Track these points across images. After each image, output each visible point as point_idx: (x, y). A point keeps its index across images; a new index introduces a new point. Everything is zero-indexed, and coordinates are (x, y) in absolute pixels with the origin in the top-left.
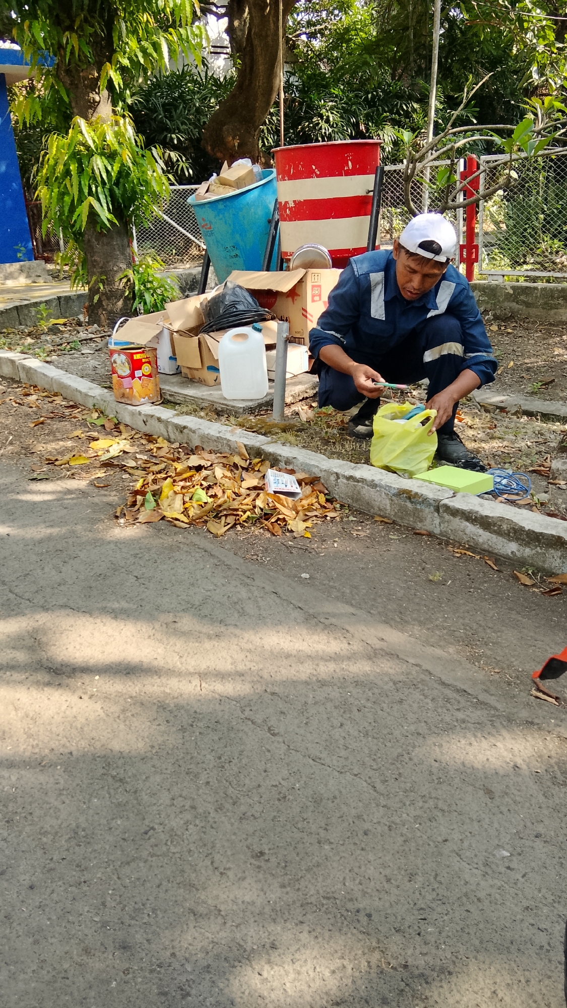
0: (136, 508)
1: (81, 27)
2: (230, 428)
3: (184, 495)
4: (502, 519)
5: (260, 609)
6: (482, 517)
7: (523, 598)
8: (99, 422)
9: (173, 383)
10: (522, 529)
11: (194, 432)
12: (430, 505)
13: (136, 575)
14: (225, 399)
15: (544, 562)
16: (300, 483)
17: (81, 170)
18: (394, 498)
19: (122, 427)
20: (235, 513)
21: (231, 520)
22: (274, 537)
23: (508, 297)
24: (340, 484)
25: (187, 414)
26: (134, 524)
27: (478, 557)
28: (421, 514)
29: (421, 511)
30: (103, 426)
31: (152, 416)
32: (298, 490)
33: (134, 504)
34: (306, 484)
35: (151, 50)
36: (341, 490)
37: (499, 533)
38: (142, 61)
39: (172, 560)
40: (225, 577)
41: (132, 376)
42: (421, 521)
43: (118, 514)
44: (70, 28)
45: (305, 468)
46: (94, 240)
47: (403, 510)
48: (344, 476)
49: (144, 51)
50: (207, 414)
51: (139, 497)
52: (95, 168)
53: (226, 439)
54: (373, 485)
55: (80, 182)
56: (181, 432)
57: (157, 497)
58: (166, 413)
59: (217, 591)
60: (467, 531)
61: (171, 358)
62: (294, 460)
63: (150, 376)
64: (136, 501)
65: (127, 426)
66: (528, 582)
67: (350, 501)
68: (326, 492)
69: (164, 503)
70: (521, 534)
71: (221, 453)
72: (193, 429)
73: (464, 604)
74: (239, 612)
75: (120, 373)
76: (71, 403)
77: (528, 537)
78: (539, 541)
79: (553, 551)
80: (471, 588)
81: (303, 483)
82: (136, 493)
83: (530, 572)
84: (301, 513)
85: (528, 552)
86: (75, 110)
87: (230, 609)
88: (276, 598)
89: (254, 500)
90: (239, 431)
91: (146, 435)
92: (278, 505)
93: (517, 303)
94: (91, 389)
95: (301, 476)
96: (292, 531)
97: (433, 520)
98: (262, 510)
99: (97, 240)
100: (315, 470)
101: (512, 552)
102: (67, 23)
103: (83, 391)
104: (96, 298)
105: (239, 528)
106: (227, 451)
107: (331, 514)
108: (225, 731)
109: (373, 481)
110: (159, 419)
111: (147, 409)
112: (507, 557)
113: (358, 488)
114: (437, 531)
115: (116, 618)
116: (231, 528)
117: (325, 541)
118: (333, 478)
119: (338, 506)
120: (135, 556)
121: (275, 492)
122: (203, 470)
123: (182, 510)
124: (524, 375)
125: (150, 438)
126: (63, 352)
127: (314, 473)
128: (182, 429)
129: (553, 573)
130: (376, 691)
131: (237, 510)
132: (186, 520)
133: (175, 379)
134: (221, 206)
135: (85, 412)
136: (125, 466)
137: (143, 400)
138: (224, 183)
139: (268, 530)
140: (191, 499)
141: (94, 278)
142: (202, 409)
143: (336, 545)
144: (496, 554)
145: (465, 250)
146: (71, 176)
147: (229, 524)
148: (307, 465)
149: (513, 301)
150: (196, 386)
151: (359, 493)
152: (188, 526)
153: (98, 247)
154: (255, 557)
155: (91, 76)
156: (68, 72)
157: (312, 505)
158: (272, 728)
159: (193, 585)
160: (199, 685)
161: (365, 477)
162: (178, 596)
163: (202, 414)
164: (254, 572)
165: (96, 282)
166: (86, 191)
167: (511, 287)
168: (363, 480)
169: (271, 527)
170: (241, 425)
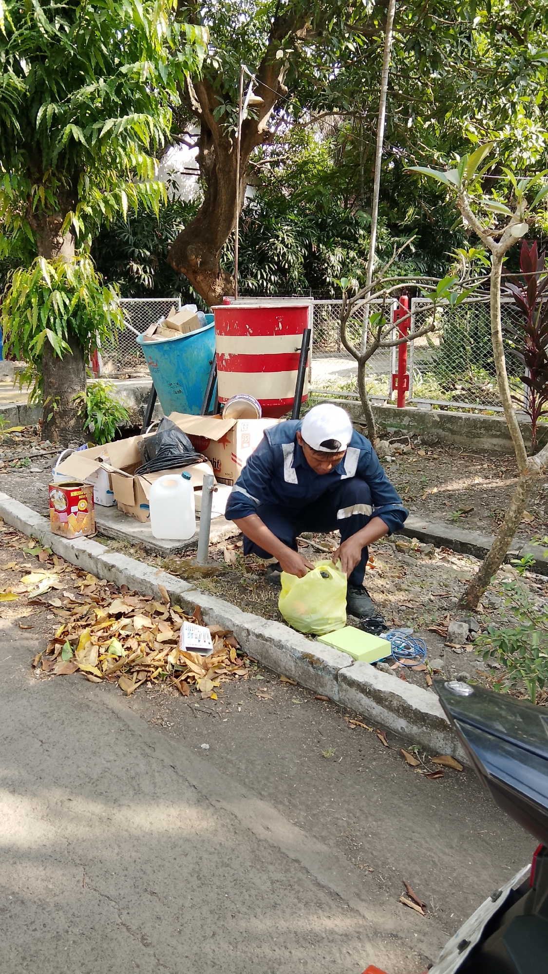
0: (55, 656)
1: (49, 180)
2: (155, 570)
3: (100, 646)
4: (392, 695)
5: (155, 787)
6: (375, 690)
7: (407, 780)
8: (34, 553)
9: (108, 516)
10: (410, 707)
11: (121, 572)
12: (330, 672)
13: (41, 738)
14: (154, 538)
15: (430, 741)
16: (213, 636)
17: (41, 303)
18: (298, 661)
19: (55, 559)
20: (147, 669)
21: (142, 676)
22: (182, 698)
23: (436, 424)
24: (251, 640)
25: (118, 550)
26: (49, 676)
27: (371, 730)
28: (321, 679)
29: (322, 676)
30: (38, 556)
31: (84, 551)
32: (211, 647)
33: (52, 652)
34: (219, 637)
35: (112, 202)
36: (251, 646)
37: (390, 708)
38: (104, 210)
39: (79, 721)
40: (127, 745)
41: (68, 511)
42: (322, 686)
43: (35, 664)
44: (38, 181)
45: (220, 621)
46: (51, 364)
47: (305, 672)
48: (254, 633)
49: (106, 202)
50: (136, 552)
51: (57, 646)
52: (54, 302)
53: (149, 582)
54: (280, 646)
55: (39, 314)
56: (109, 570)
57: (75, 646)
58: (96, 549)
59: (117, 763)
60: (363, 702)
61: (108, 492)
62: (210, 612)
63: (86, 511)
64: (54, 649)
65: (60, 558)
66: (414, 762)
67: (259, 658)
68: (238, 646)
69: (80, 654)
70: (409, 713)
71: (144, 596)
72: (121, 569)
73: (351, 786)
74: (135, 790)
75: (57, 507)
76: (11, 530)
77: (415, 716)
78: (424, 721)
79: (437, 732)
80: (360, 766)
81: (217, 636)
82: (56, 641)
83: (416, 751)
84: (211, 671)
85: (415, 730)
86: (40, 249)
87: (126, 784)
88: (173, 774)
89: (167, 655)
90: (164, 574)
91: (77, 569)
92: (188, 662)
93: (443, 430)
94: (30, 517)
95: (216, 628)
96: (200, 691)
97: (332, 688)
98: (173, 666)
99: (54, 363)
100: (229, 624)
101: (402, 728)
102: (37, 175)
103: (23, 519)
104: (50, 416)
105: (149, 685)
106: (151, 594)
107: (240, 672)
108: (99, 940)
109: (280, 641)
110: (90, 556)
111: (81, 543)
112: (396, 731)
113: (266, 646)
114: (336, 698)
115: (13, 792)
116: (142, 684)
117: (229, 704)
118: (244, 634)
119: (248, 662)
120: (44, 714)
121: (188, 649)
122: (123, 618)
123: (97, 662)
124: (446, 502)
125: (80, 572)
126: (13, 469)
127: (228, 627)
128: (110, 567)
129: (438, 753)
130: (253, 892)
131: (149, 666)
132: (99, 673)
133: (110, 512)
134: (166, 347)
135: (23, 540)
136: (51, 605)
137: (77, 533)
138: (170, 326)
139: (178, 689)
140: (107, 651)
141: (49, 398)
142: (133, 545)
143: (240, 709)
144: (387, 727)
145: (397, 379)
146: (32, 308)
147: (140, 681)
148: (222, 618)
149: (440, 428)
150: (129, 521)
151: (267, 651)
152: (100, 680)
153: (54, 369)
154: (160, 721)
155: (56, 222)
156: (36, 216)
157: (222, 662)
158: (146, 937)
159: (94, 753)
160: (82, 880)
161: (273, 637)
162: (78, 767)
163: (132, 551)
164: (156, 740)
165: (51, 402)
166: (44, 322)
167: (438, 415)
168: (270, 640)
169: (179, 686)
170: (166, 567)
